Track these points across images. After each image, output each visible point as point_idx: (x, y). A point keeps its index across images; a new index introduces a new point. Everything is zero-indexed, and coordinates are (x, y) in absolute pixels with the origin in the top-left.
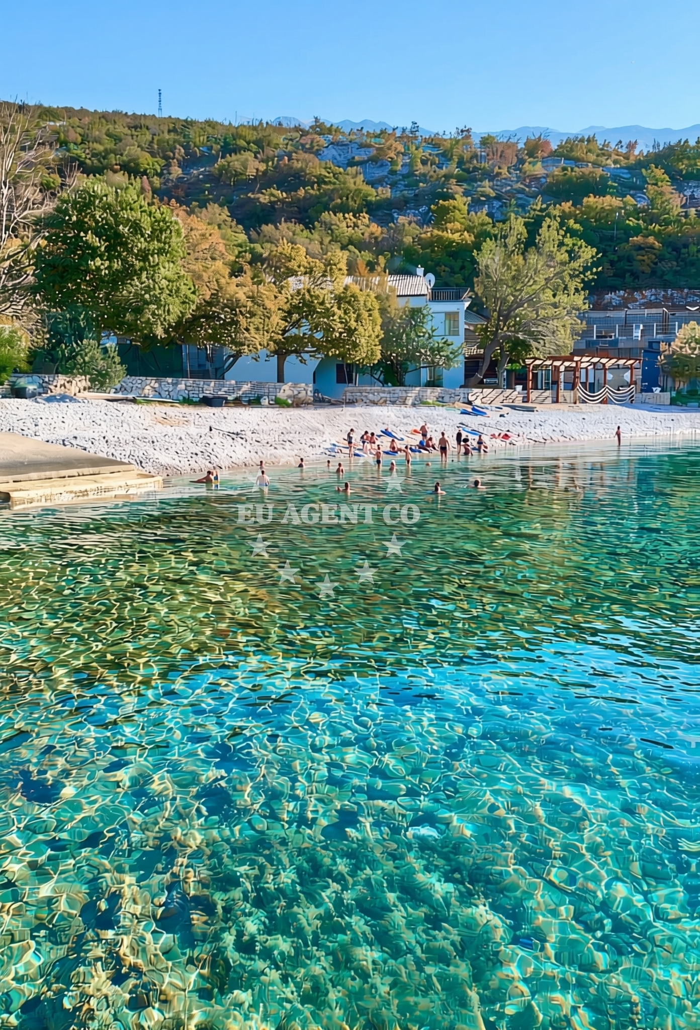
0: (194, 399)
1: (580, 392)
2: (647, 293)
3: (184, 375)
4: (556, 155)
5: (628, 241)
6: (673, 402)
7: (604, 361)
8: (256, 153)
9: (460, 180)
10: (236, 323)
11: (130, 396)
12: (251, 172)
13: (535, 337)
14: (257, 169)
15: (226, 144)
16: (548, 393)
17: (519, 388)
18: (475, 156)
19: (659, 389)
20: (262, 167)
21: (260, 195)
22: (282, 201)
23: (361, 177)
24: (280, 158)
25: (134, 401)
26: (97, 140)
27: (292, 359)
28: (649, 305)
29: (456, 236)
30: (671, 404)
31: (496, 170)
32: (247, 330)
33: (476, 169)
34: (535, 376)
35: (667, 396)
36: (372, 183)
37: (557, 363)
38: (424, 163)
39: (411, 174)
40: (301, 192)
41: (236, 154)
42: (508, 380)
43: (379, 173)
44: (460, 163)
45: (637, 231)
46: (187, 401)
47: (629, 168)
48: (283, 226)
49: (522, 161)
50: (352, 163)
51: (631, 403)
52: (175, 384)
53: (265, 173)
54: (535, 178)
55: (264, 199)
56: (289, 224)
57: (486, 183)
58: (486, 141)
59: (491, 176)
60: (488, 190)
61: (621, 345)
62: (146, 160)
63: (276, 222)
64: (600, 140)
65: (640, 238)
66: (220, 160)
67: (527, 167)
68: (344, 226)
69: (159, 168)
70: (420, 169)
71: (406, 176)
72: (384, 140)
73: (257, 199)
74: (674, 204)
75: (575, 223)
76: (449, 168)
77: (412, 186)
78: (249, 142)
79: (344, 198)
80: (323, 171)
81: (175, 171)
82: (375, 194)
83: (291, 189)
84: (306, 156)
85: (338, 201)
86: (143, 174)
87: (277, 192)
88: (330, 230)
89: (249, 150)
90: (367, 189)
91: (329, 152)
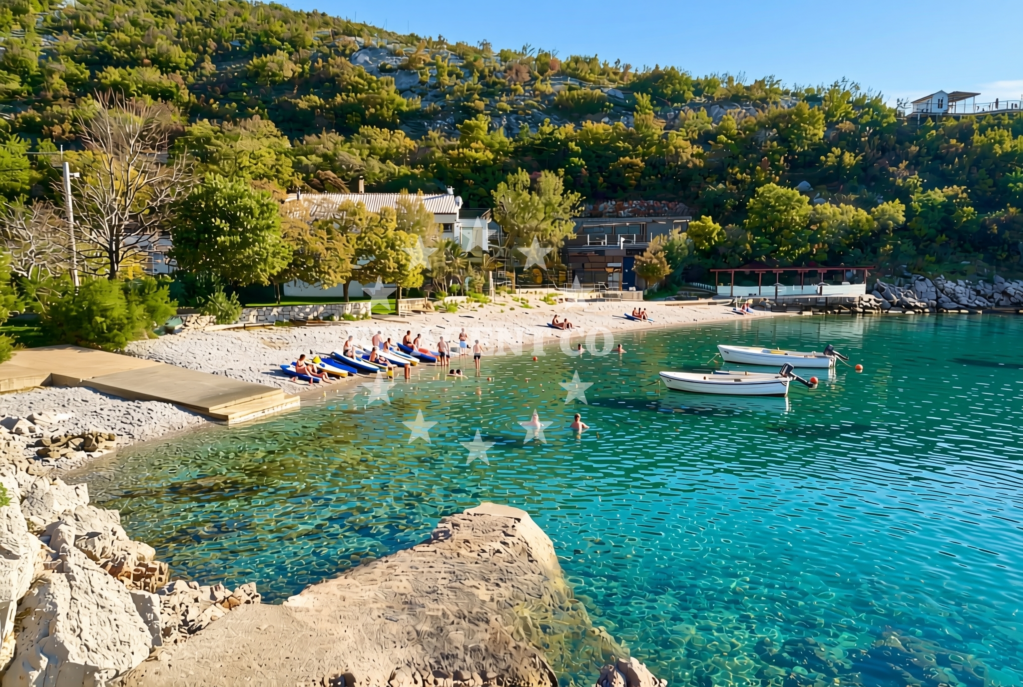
2: (634, 203)
4: (563, 74)
5: (618, 161)
8: (290, 54)
9: (482, 95)
12: (288, 74)
14: (294, 71)
15: (258, 42)
18: (493, 72)
19: (635, 288)
20: (298, 69)
21: (298, 100)
22: (321, 107)
23: (393, 87)
24: (314, 59)
26: (120, 28)
29: (479, 155)
31: (513, 86)
33: (495, 83)
35: (640, 293)
36: (401, 92)
38: (450, 74)
39: (439, 84)
40: (338, 99)
41: (271, 54)
43: (406, 82)
44: (482, 77)
45: (626, 152)
47: (623, 89)
48: (324, 136)
49: (535, 79)
50: (383, 70)
53: (301, 75)
54: (544, 95)
55: (303, 104)
56: (331, 134)
57: (504, 97)
58: (504, 56)
59: (509, 91)
60: (505, 105)
62: (177, 54)
63: (318, 132)
64: (601, 61)
65: (627, 158)
66: (255, 60)
67: (538, 85)
68: (381, 138)
69: (192, 64)
70: (446, 80)
71: (434, 87)
72: (415, 49)
73: (296, 105)
74: (657, 128)
75: (576, 145)
76: (473, 81)
77: (440, 96)
78: (282, 41)
79: (378, 107)
80: (357, 78)
81: (209, 67)
82: (406, 104)
83: (328, 95)
84: (340, 60)
85: (373, 110)
86: (176, 68)
87: (316, 98)
88: (369, 142)
89: (284, 50)
90: (399, 99)
91: (363, 58)
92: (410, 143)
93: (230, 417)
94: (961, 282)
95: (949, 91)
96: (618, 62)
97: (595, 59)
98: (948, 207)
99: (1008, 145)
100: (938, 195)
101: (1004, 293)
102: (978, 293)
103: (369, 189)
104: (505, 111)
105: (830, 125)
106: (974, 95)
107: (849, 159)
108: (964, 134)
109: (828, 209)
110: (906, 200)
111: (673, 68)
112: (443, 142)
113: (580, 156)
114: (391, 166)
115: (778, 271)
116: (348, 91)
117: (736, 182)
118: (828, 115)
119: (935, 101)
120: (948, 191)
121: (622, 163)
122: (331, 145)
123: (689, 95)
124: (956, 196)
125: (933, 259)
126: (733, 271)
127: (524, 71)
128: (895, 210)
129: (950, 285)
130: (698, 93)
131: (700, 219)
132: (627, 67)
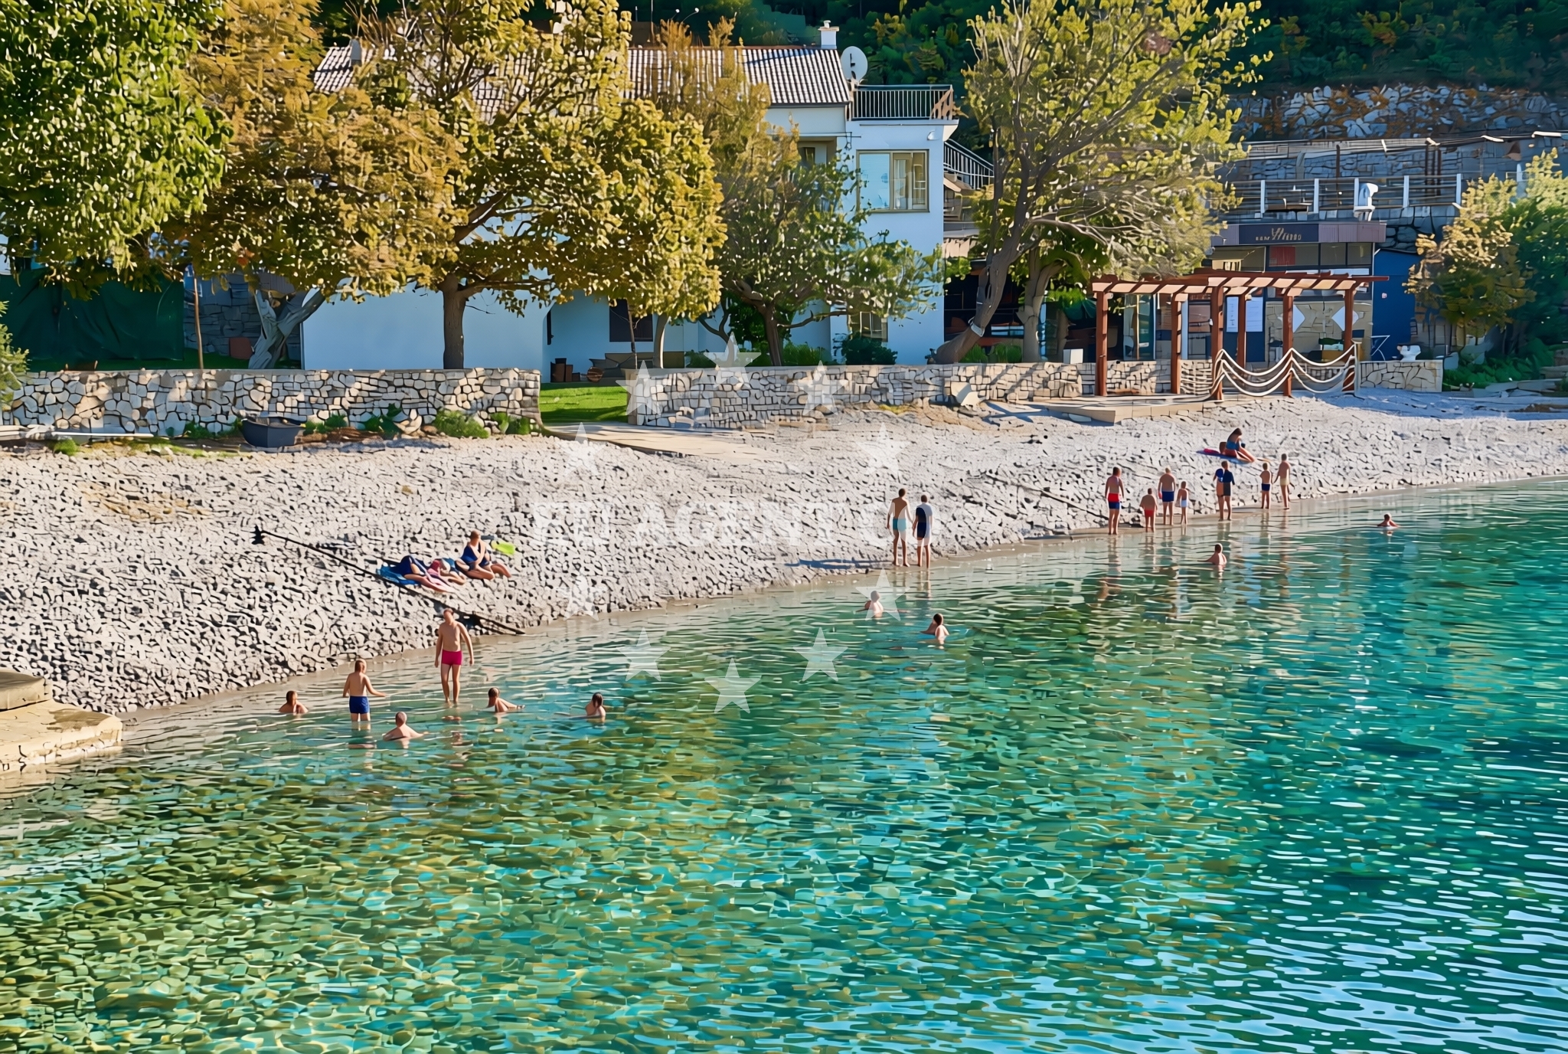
0: (216, 428)
1: (1227, 367)
2: (1390, 94)
3: (188, 360)
6: (1451, 382)
7: (1283, 283)
10: (332, 216)
11: (36, 431)
13: (1112, 226)
16: (1150, 366)
17: (1077, 355)
19: (1416, 350)
25: (49, 442)
27: (483, 304)
28: (1395, 126)
30: (1445, 389)
32: (361, 237)
34: (1116, 321)
35: (1433, 372)
37: (1170, 289)
42: (1051, 337)
46: (196, 436)
51: (1348, 393)
52: (164, 387)
61: (1326, 234)
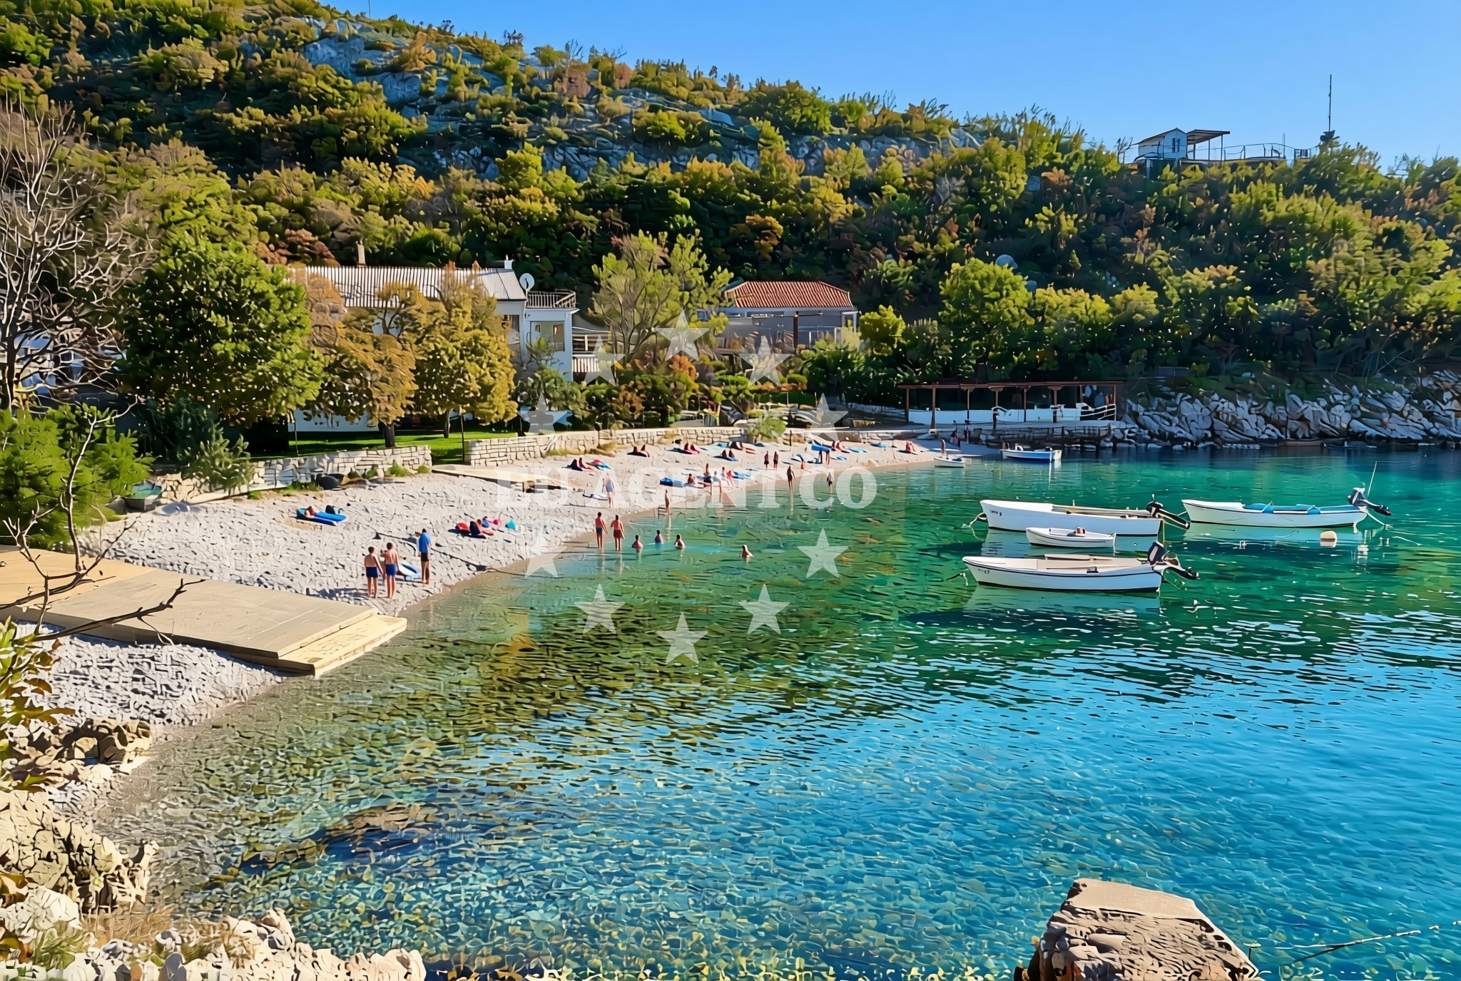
4: (638, 85)
5: (744, 221)
8: (207, 43)
9: (522, 113)
12: (207, 74)
14: (216, 70)
15: (152, 23)
18: (534, 80)
20: (223, 67)
21: (232, 115)
22: (270, 127)
23: (382, 99)
24: (249, 54)
29: (537, 207)
31: (566, 102)
33: (539, 97)
36: (396, 106)
38: (469, 82)
39: (452, 97)
40: (296, 116)
41: (178, 43)
43: (402, 91)
44: (518, 85)
45: (752, 207)
47: (732, 112)
48: (284, 172)
49: (597, 91)
50: (360, 72)
53: (230, 75)
54: (617, 119)
55: (240, 122)
56: (295, 170)
57: (555, 119)
58: (545, 57)
59: (562, 111)
60: (559, 132)
63: (273, 166)
64: (690, 70)
65: (758, 217)
66: (151, 51)
67: (606, 101)
68: (376, 179)
69: (46, 53)
70: (463, 91)
71: (445, 100)
72: (407, 42)
73: (230, 122)
74: (791, 170)
75: (682, 195)
76: (504, 94)
77: (456, 114)
78: (191, 21)
79: (363, 128)
80: (321, 84)
81: (76, 59)
82: (406, 124)
83: (280, 108)
84: (290, 55)
85: (354, 134)
86: (22, 59)
87: (259, 113)
88: (357, 183)
89: (195, 36)
90: (395, 117)
91: (323, 50)
92: (426, 187)
93: (316, 665)
94: (1242, 403)
95: (1187, 129)
96: (714, 70)
97: (682, 66)
98: (1216, 295)
99: (1282, 207)
100: (1200, 278)
101: (1302, 419)
102: (1268, 420)
103: (375, 260)
104: (559, 139)
105: (1033, 173)
106: (1221, 134)
107: (1068, 224)
108: (1216, 190)
109: (1051, 296)
110: (1156, 285)
111: (797, 83)
112: (473, 184)
113: (688, 213)
114: (401, 222)
115: (996, 388)
116: (310, 104)
117: (912, 256)
118: (1029, 157)
119: (1168, 141)
120: (1211, 271)
121: (750, 225)
122: (298, 187)
123: (826, 123)
124: (1224, 279)
125: (1204, 368)
126: (934, 388)
127: (581, 78)
128: (1141, 297)
129: (1227, 406)
130: (837, 121)
131: (876, 309)
132: (731, 81)
